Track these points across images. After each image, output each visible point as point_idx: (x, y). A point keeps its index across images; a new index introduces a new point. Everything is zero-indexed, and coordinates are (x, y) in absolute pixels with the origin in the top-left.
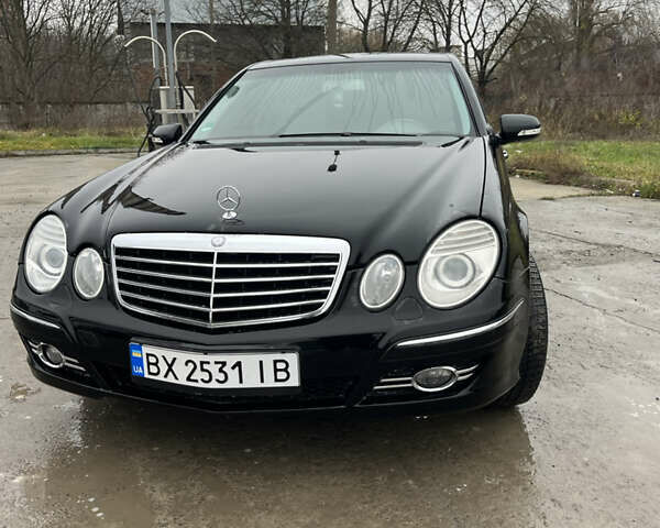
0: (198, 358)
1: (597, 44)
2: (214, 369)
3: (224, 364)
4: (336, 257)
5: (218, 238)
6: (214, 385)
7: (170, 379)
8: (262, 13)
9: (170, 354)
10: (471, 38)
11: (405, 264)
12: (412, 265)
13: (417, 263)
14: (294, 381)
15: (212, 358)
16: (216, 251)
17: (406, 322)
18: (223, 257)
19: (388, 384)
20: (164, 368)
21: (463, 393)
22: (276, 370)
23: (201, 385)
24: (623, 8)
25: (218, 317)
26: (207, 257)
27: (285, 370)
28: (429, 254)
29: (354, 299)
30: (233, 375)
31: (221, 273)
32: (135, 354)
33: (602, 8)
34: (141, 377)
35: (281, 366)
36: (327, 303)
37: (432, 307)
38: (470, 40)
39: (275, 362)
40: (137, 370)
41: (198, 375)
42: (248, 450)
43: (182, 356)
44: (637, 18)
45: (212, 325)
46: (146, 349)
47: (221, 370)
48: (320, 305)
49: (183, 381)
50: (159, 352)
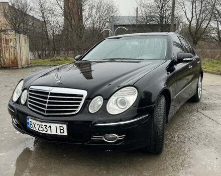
0: (40, 123)
2: (44, 127)
3: (46, 126)
4: (82, 96)
5: (51, 88)
6: (44, 132)
7: (35, 129)
8: (154, 20)
9: (34, 122)
11: (104, 99)
12: (106, 100)
13: (108, 99)
14: (66, 134)
15: (43, 124)
16: (50, 92)
17: (100, 118)
18: (52, 94)
19: (96, 138)
20: (33, 126)
21: (120, 144)
22: (60, 129)
23: (41, 132)
25: (48, 112)
27: (63, 130)
28: (113, 97)
29: (86, 109)
30: (48, 129)
32: (28, 121)
34: (29, 128)
35: (62, 128)
36: (78, 110)
37: (110, 114)
39: (60, 127)
40: (28, 126)
41: (41, 129)
42: (65, 155)
43: (37, 123)
45: (45, 114)
46: (30, 120)
47: (46, 128)
48: (76, 110)
49: (37, 130)
50: (32, 121)
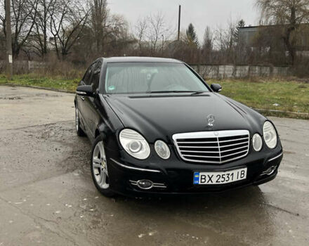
0: (221, 174)
1: (105, 39)
2: (226, 177)
3: (229, 175)
4: (247, 136)
5: (216, 132)
6: (225, 182)
7: (210, 183)
9: (211, 174)
10: (57, 32)
13: (262, 136)
14: (245, 177)
15: (225, 173)
16: (217, 137)
18: (220, 139)
19: (263, 174)
20: (207, 179)
23: (221, 183)
24: (114, 26)
25: (223, 159)
26: (215, 139)
27: (244, 174)
28: (264, 133)
30: (231, 177)
31: (221, 144)
32: (196, 176)
33: (106, 25)
34: (198, 185)
36: (248, 151)
37: (270, 149)
38: (57, 34)
39: (242, 172)
40: (196, 182)
41: (221, 179)
43: (215, 174)
44: (120, 30)
45: (220, 162)
46: (201, 174)
47: (228, 177)
48: (246, 152)
49: (214, 183)
50: (206, 174)
